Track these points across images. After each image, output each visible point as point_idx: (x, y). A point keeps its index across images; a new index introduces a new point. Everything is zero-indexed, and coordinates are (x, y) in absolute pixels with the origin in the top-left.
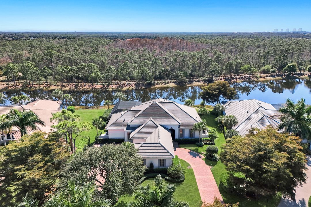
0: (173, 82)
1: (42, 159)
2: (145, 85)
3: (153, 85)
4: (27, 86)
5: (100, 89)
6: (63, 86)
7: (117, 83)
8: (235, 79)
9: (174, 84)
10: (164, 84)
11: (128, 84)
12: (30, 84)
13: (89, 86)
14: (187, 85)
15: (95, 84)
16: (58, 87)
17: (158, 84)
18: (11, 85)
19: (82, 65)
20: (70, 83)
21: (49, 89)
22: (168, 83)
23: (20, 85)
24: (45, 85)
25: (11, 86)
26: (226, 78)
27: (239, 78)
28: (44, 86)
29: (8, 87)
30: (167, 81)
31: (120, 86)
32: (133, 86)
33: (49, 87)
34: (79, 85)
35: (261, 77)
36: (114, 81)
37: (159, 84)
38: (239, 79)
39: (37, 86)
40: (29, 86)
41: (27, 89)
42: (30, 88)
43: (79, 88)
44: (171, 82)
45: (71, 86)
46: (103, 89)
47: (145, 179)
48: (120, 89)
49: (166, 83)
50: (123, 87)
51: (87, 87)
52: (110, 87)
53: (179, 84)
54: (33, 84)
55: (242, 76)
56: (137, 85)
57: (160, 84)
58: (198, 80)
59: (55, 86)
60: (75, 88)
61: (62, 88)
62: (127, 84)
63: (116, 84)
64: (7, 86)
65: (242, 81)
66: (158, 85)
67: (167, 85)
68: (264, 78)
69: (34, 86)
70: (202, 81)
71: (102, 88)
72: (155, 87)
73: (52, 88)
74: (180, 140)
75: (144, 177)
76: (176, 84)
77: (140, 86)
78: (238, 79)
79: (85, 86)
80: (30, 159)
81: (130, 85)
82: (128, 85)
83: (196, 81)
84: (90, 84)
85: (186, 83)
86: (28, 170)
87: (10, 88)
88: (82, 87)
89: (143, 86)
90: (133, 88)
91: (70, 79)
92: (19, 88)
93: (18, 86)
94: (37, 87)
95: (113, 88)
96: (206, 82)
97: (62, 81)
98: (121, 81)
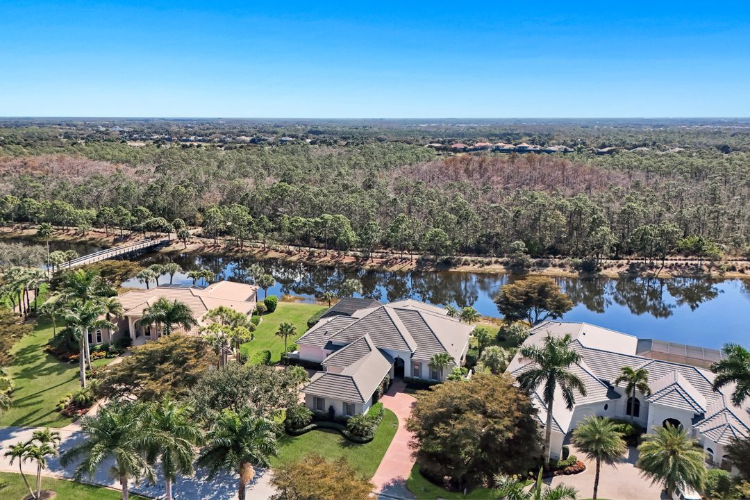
0: (501, 263)
1: (174, 370)
2: (438, 263)
3: (455, 265)
4: (233, 249)
5: (349, 264)
6: (290, 253)
7: (385, 255)
8: (657, 268)
9: (502, 267)
10: (479, 265)
11: (404, 259)
12: (238, 246)
13: (333, 257)
14: (531, 273)
15: (342, 253)
16: (281, 254)
17: (466, 265)
18: (209, 245)
19: (322, 218)
20: (302, 248)
21: (265, 257)
22: (489, 264)
23: (223, 246)
24: (261, 249)
25: (209, 247)
26: (633, 264)
27: (670, 267)
28: (259, 250)
29: (203, 249)
30: (487, 260)
31: (386, 263)
32: (411, 265)
33: (266, 253)
34: (316, 254)
35: (733, 269)
36: (381, 250)
37: (469, 265)
38: (668, 269)
39: (248, 249)
40: (236, 249)
41: (231, 254)
42: (237, 252)
43: (314, 259)
44: (496, 262)
45: (302, 254)
46: (354, 264)
47: (313, 428)
48: (385, 267)
49: (483, 264)
50: (392, 265)
51: (328, 258)
52: (368, 262)
53: (513, 269)
54: (242, 246)
55: (679, 262)
56: (421, 263)
57: (472, 265)
58: (560, 262)
59: (277, 251)
60: (307, 259)
61: (286, 256)
62: (402, 259)
63: (382, 257)
64: (202, 245)
65: (673, 275)
66: (464, 267)
67: (486, 267)
68: (742, 271)
69: (244, 248)
70: (571, 266)
71: (353, 262)
72: (457, 270)
73: (272, 254)
74: (412, 380)
75: (313, 425)
76: (505, 269)
77: (426, 265)
78: (666, 267)
79: (326, 256)
80: (159, 366)
81: (408, 262)
82: (404, 261)
83: (554, 266)
84: (335, 253)
85: (529, 267)
86: (153, 380)
87: (206, 250)
88: (320, 257)
89: (432, 266)
90: (411, 267)
91: (305, 240)
92: (220, 250)
93: (220, 246)
94: (247, 252)
95: (373, 264)
96: (578, 270)
97: (291, 242)
98: (394, 251)
